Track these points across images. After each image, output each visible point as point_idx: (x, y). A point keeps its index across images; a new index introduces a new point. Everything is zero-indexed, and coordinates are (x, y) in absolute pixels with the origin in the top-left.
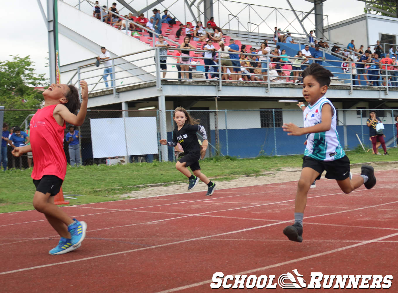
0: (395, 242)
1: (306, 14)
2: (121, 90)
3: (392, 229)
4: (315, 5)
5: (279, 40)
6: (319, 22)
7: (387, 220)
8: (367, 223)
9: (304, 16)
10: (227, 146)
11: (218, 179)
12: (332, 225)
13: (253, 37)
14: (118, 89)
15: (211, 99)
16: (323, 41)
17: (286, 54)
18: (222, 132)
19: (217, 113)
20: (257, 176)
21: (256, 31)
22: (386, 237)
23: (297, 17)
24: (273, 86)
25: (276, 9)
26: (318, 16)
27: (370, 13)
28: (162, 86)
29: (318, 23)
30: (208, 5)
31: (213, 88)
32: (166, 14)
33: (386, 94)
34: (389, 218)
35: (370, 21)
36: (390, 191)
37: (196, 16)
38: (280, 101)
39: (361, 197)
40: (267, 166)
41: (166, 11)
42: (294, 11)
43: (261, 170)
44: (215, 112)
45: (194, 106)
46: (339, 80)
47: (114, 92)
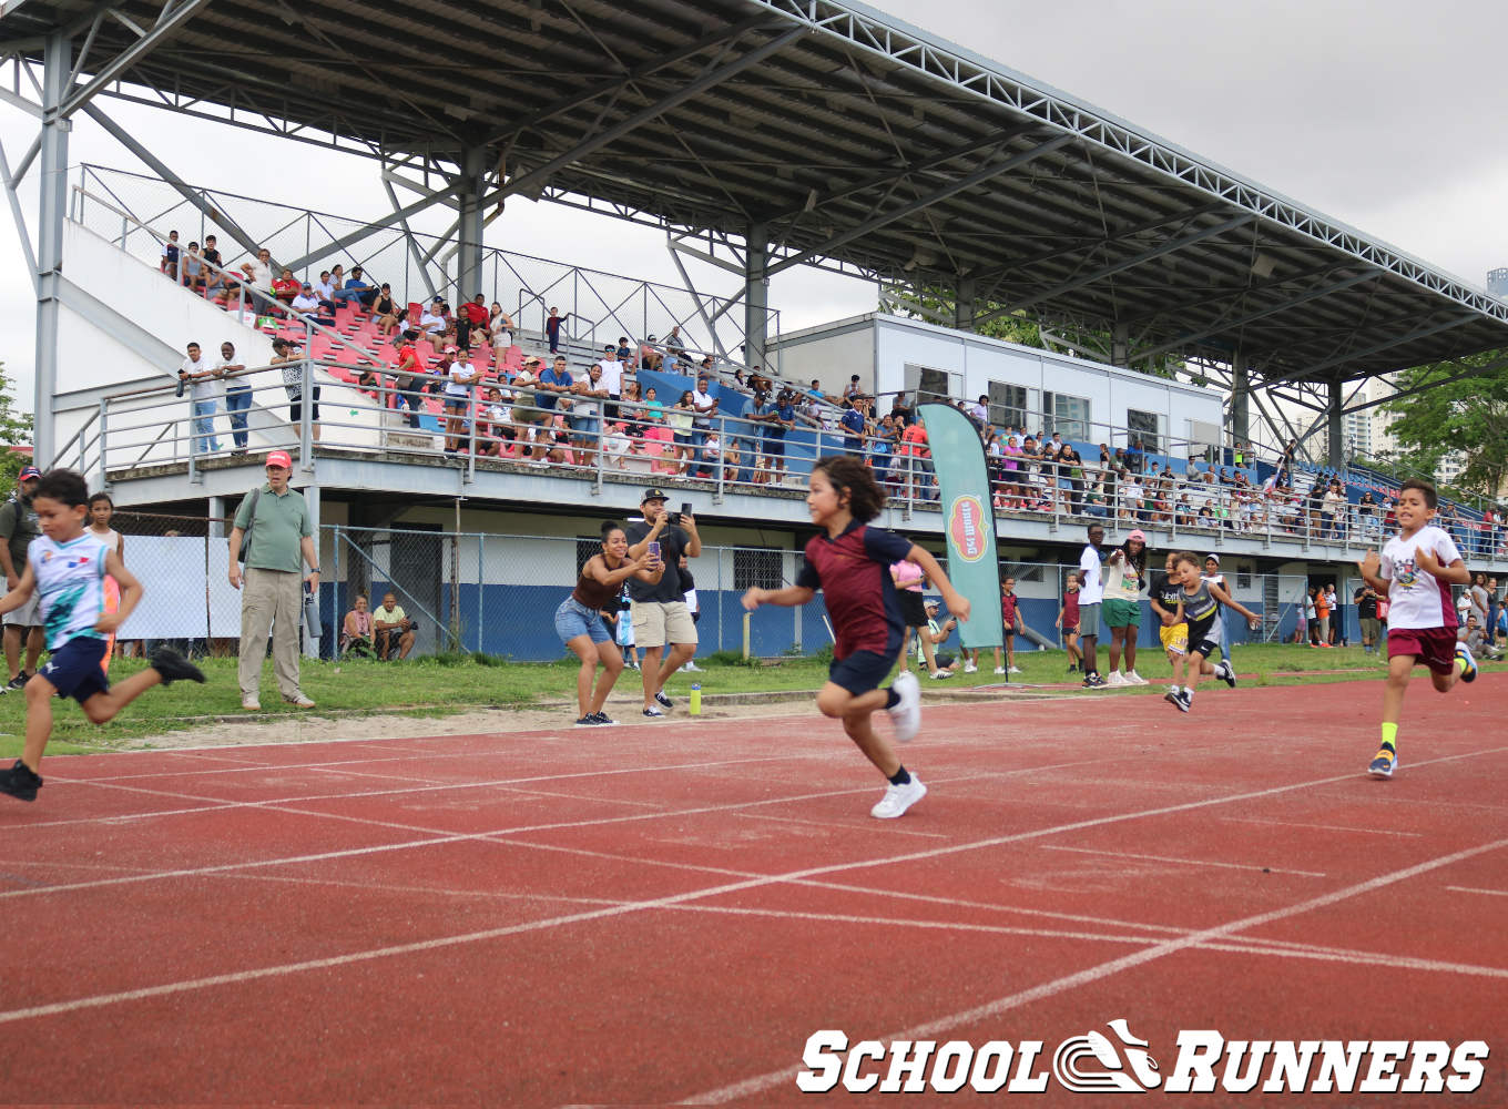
0: (710, 909)
1: (723, 303)
2: (209, 465)
3: (729, 873)
4: (748, 281)
5: (646, 365)
6: (755, 324)
7: (738, 846)
8: (680, 853)
9: (718, 308)
10: (480, 629)
11: (414, 712)
12: (581, 852)
13: (579, 351)
14: (200, 462)
15: (445, 502)
16: (761, 373)
17: (656, 399)
18: (469, 589)
19: (458, 540)
20: (519, 708)
21: (589, 338)
22: (694, 895)
23: (701, 308)
24: (612, 480)
25: (645, 284)
26: (755, 312)
27: (892, 313)
28: (314, 461)
29: (753, 329)
30: (470, 262)
31: (453, 474)
32: (357, 279)
33: (905, 519)
34: (748, 841)
35: (883, 331)
36: (809, 767)
37: (438, 287)
38: (630, 519)
39: (725, 780)
40: (557, 685)
41: (357, 270)
42: (694, 294)
43: (535, 694)
44: (453, 537)
45: (399, 519)
46: (790, 475)
47: (191, 468)
